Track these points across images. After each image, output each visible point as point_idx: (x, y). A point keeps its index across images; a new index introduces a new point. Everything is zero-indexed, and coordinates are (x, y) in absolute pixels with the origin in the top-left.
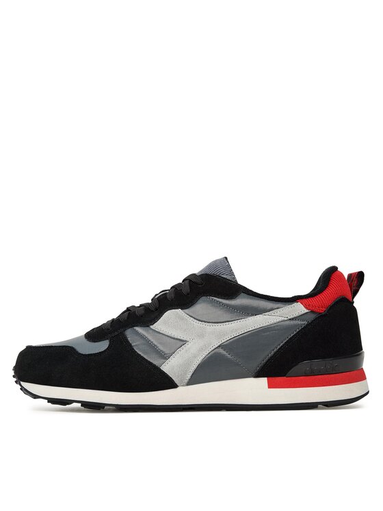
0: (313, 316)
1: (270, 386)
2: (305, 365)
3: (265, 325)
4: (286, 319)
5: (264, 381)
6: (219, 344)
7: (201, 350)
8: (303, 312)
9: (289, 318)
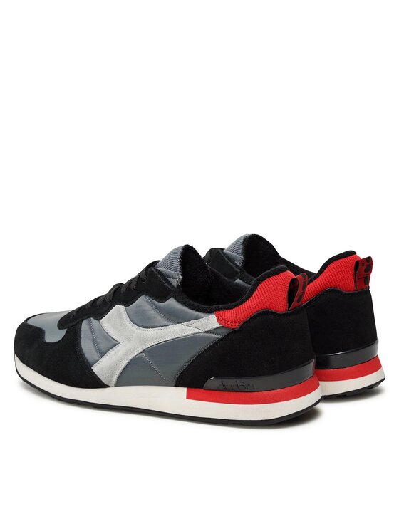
0: (225, 332)
1: (189, 397)
2: (213, 382)
3: (181, 335)
4: (201, 331)
5: (183, 391)
6: (142, 350)
7: (126, 354)
8: (216, 327)
9: (204, 330)
